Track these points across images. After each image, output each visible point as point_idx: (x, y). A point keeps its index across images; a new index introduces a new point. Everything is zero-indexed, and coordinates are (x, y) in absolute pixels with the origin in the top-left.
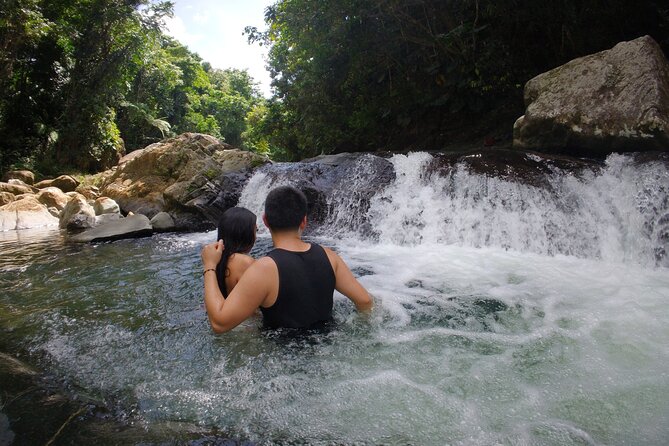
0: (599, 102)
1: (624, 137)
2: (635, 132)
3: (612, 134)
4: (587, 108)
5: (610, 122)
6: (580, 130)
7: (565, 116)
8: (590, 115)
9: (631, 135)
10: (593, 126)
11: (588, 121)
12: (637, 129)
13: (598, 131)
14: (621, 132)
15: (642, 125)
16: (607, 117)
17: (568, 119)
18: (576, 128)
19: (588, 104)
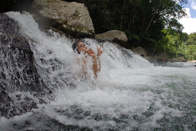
0: (73, 19)
1: (83, 33)
2: (87, 32)
3: (78, 31)
4: (69, 19)
5: (78, 27)
6: (66, 27)
7: (61, 20)
8: (71, 22)
9: (86, 33)
10: (71, 26)
11: (70, 24)
12: (88, 31)
13: (73, 29)
14: (82, 31)
15: (90, 30)
16: (77, 25)
17: (62, 21)
18: (64, 26)
19: (70, 18)
